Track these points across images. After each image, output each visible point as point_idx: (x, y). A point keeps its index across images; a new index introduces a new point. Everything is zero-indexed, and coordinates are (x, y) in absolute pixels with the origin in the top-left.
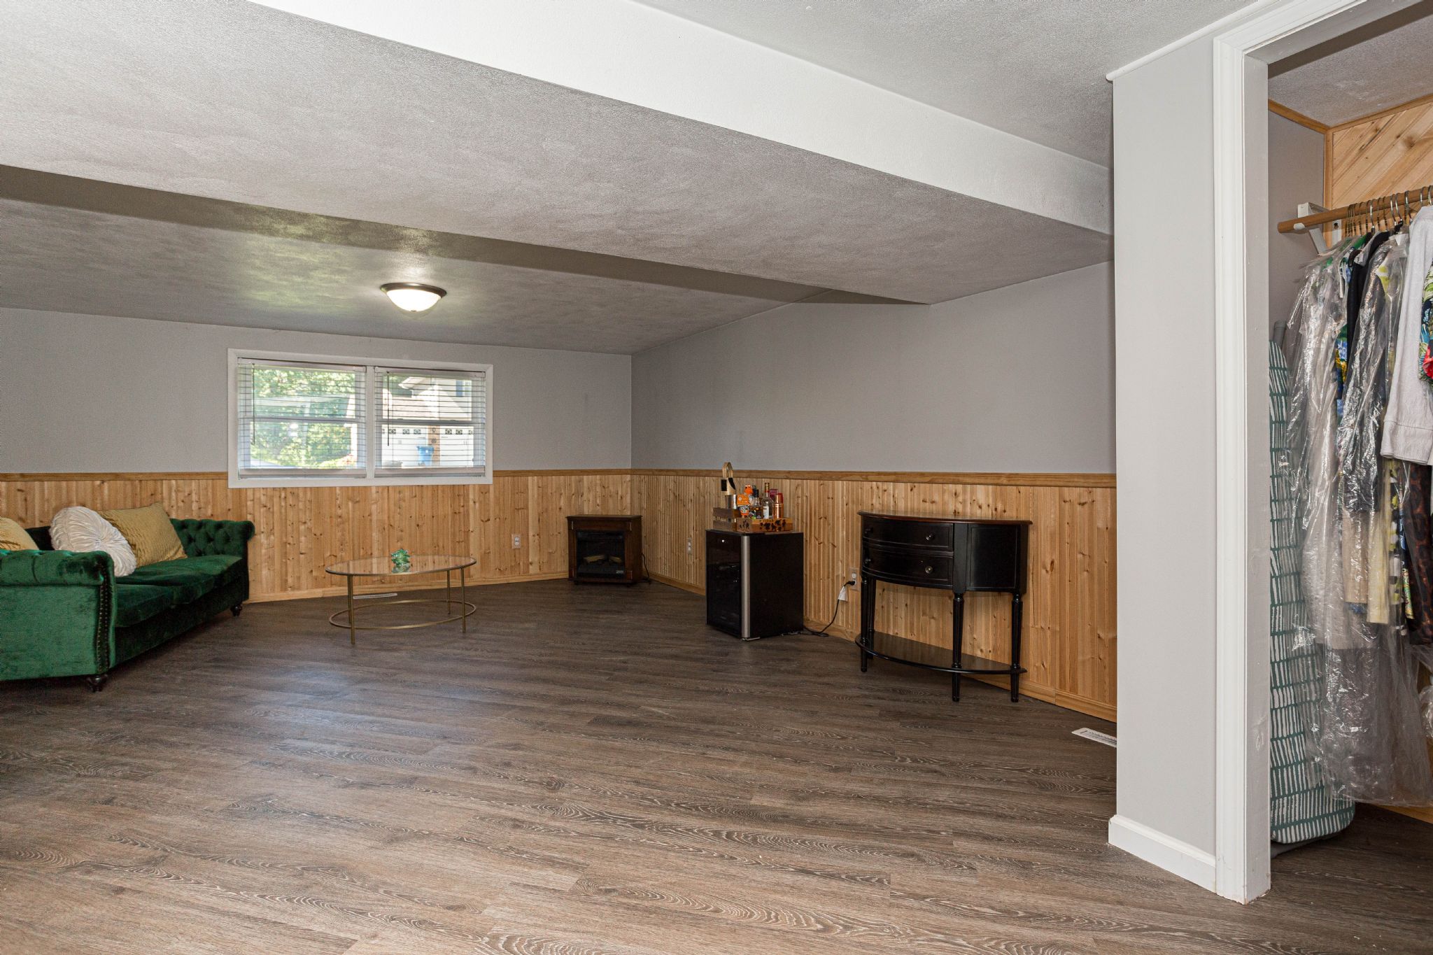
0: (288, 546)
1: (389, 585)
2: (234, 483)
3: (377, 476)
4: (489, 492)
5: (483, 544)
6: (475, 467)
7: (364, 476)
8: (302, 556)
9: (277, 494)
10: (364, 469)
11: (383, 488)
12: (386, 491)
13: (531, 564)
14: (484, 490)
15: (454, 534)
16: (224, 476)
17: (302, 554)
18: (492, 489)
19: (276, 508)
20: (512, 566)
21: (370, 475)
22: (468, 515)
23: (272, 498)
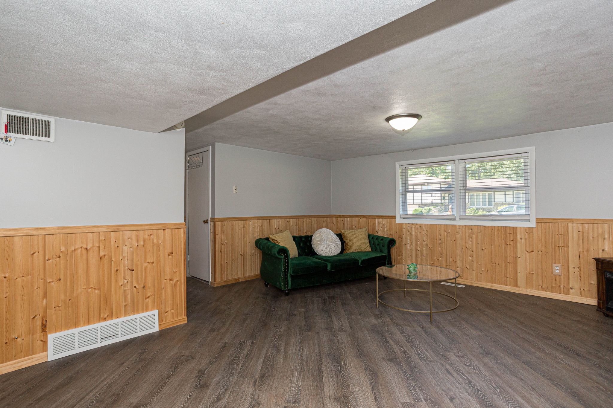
0: (418, 251)
1: (465, 281)
2: (398, 220)
3: (461, 219)
4: (533, 232)
5: (528, 267)
6: (526, 215)
7: (454, 219)
8: (423, 257)
9: (413, 226)
10: (454, 215)
11: (462, 226)
12: (464, 227)
13: (571, 288)
14: (529, 231)
15: (506, 258)
16: (394, 217)
17: (424, 256)
18: (535, 231)
19: (413, 233)
20: (552, 287)
21: (457, 219)
22: (516, 247)
23: (411, 228)
